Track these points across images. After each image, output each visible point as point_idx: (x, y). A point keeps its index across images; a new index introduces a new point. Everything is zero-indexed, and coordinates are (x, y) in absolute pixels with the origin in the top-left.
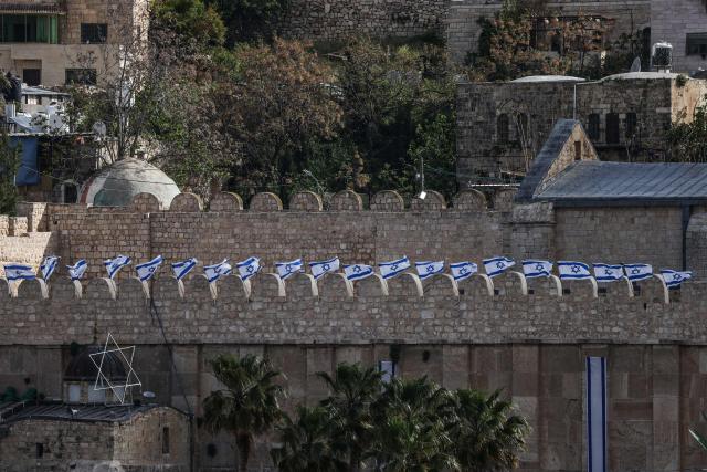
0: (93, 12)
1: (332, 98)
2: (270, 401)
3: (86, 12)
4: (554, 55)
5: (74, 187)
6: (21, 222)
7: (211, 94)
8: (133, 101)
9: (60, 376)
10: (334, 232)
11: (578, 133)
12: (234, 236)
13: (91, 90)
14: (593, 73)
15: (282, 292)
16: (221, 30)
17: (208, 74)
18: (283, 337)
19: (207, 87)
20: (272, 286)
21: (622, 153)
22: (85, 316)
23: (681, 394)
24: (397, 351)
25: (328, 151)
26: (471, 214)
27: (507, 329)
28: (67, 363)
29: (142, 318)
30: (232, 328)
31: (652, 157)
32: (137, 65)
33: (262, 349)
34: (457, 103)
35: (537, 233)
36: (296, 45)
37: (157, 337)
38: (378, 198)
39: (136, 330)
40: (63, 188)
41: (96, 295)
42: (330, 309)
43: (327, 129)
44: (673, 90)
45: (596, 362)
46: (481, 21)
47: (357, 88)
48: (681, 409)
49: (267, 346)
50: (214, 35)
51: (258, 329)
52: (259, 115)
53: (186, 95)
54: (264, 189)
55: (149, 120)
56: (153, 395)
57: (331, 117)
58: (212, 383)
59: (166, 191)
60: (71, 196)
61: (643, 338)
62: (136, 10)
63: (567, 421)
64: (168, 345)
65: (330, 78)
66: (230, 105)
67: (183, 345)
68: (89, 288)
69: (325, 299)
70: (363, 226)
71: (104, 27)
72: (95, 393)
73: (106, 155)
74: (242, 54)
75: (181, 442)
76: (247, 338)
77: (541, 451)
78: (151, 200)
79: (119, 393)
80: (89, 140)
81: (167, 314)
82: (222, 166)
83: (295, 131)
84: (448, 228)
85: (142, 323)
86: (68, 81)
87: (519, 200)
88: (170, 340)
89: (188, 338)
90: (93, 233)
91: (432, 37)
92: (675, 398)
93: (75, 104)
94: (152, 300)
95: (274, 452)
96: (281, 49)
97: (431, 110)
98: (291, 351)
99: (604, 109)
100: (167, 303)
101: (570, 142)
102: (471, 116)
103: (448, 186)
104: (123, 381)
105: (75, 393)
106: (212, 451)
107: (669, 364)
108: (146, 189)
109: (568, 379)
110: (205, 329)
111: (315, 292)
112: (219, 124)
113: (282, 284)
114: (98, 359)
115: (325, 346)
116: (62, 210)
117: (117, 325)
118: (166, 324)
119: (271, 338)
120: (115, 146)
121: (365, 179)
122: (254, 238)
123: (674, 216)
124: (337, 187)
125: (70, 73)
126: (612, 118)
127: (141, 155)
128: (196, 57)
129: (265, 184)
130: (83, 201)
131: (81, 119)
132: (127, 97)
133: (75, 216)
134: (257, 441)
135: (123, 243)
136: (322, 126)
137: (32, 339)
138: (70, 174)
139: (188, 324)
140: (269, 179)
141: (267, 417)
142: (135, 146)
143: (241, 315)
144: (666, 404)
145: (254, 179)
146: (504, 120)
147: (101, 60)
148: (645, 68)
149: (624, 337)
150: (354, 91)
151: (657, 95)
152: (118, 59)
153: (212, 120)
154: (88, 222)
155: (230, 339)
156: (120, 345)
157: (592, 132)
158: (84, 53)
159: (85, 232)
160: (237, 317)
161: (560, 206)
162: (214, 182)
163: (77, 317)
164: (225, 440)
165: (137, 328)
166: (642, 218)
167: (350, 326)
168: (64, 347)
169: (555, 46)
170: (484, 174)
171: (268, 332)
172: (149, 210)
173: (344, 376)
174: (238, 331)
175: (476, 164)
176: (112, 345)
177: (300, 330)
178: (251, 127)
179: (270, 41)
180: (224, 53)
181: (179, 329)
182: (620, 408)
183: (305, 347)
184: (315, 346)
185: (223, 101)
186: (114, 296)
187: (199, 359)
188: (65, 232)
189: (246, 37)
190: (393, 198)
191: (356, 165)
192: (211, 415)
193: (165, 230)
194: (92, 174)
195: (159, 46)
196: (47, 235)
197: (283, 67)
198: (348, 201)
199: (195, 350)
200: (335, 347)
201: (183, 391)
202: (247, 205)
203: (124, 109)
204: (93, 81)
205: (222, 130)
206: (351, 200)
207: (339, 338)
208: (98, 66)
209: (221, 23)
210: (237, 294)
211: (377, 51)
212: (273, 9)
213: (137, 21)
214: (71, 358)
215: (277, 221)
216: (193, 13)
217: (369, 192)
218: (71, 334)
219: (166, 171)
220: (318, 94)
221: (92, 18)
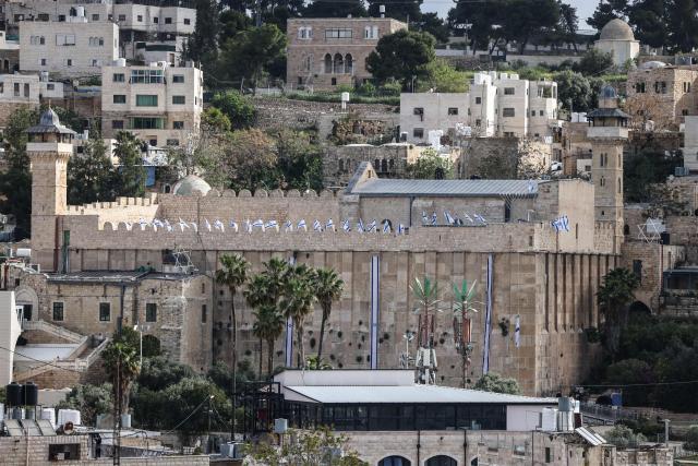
0: (178, 117)
1: (273, 152)
2: (243, 273)
3: (175, 117)
4: (361, 135)
5: (169, 186)
6: (147, 201)
7: (225, 150)
8: (193, 152)
9: (161, 262)
11: (369, 167)
13: (175, 148)
14: (377, 143)
16: (229, 124)
17: (223, 142)
18: (251, 248)
19: (222, 148)
21: (388, 175)
22: (171, 238)
23: (408, 271)
24: (296, 254)
25: (271, 173)
26: (327, 199)
27: (341, 245)
28: (164, 257)
29: (194, 239)
31: (399, 178)
32: (195, 138)
33: (241, 252)
34: (323, 154)
35: (353, 207)
36: (258, 130)
37: (200, 247)
38: (290, 192)
40: (164, 187)
42: (269, 237)
43: (271, 164)
44: (408, 150)
45: (375, 259)
46: (333, 122)
47: (283, 148)
48: (408, 277)
49: (244, 252)
50: (226, 126)
51: (240, 244)
52: (243, 158)
53: (214, 150)
54: (244, 188)
55: (199, 160)
56: (198, 270)
57: (272, 159)
58: (221, 267)
59: (206, 188)
60: (168, 190)
61: (394, 249)
62: (195, 116)
63: (363, 282)
64: (204, 251)
65: (272, 144)
66: (232, 154)
67: (210, 250)
70: (284, 202)
71: (182, 123)
72: (175, 269)
73: (182, 174)
74: (237, 133)
75: (209, 289)
76: (236, 248)
77: (353, 293)
78: (199, 192)
79: (185, 269)
80: (175, 168)
81: (204, 238)
82: (229, 179)
83: (258, 165)
84: (318, 204)
85: (194, 242)
86: (167, 144)
87: (346, 194)
88: (205, 248)
89: (212, 248)
90: (176, 205)
91: (314, 128)
92: (406, 273)
93: (170, 153)
94: (198, 232)
95: (244, 294)
96: (252, 132)
97: (312, 158)
98: (254, 253)
99: (381, 158)
100: (204, 234)
101: (366, 171)
102: (327, 160)
103: (318, 188)
104: (186, 264)
105: (167, 269)
106: (222, 293)
107: (404, 259)
108: (197, 188)
109: (364, 265)
110: (219, 244)
112: (227, 162)
114: (176, 255)
115: (267, 251)
116: (164, 196)
117: (184, 242)
118: (203, 242)
119: (246, 248)
120: (186, 171)
121: (285, 185)
123: (407, 200)
124: (274, 187)
125: (168, 141)
126: (384, 161)
127: (196, 174)
128: (218, 135)
129: (245, 186)
130: (172, 192)
131: (172, 160)
132: (191, 150)
133: (167, 198)
134: (239, 289)
136: (269, 163)
137: (150, 248)
138: (168, 181)
139: (213, 242)
140: (247, 184)
141: (242, 278)
142: (193, 170)
143: (234, 239)
144: (402, 275)
145: (241, 184)
146: (341, 162)
147: (181, 136)
148: (397, 142)
149: (386, 249)
150: (281, 149)
151: (401, 152)
152: (187, 135)
153: (224, 160)
154: (174, 201)
155: (229, 248)
156: (185, 250)
157: (376, 167)
158: (174, 133)
159: (172, 205)
160: (232, 239)
161: (362, 196)
162: (225, 185)
163: (168, 239)
164: (226, 288)
165: (192, 244)
166: (394, 202)
167: (277, 244)
168: (163, 251)
169: (363, 132)
170: (333, 183)
171: (244, 245)
172: (198, 196)
173: (273, 264)
174: (231, 245)
175: (330, 179)
176: (182, 250)
177: (257, 245)
178: (240, 163)
179: (248, 129)
180: (230, 133)
181: (209, 244)
182: (384, 276)
183: (259, 252)
184: (263, 251)
185: (228, 153)
186: (183, 230)
187: (216, 256)
188: (164, 205)
189: (239, 127)
190: (295, 192)
191: (282, 179)
192: (220, 278)
193: (204, 204)
194: (176, 181)
195: (204, 130)
196: (157, 206)
197: (253, 139)
199: (215, 252)
200: (271, 252)
201: (210, 269)
202: (237, 195)
203: (189, 155)
204: (177, 144)
205: (228, 164)
206: (278, 192)
207: (273, 248)
208: (179, 138)
209: (229, 121)
211: (291, 133)
213: (195, 120)
214: (165, 255)
215: (249, 201)
216: (218, 117)
217: (287, 189)
218: (165, 246)
219: (206, 180)
220: (267, 150)
221: (178, 119)
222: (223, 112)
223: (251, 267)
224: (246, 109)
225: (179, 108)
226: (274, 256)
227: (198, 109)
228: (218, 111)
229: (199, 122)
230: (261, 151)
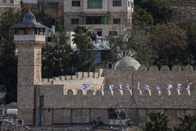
0: (116, 15)
1: (184, 39)
2: (166, 125)
3: (115, 15)
5: (111, 64)
6: (96, 74)
7: (149, 38)
8: (127, 40)
9: (107, 117)
10: (185, 77)
12: (156, 78)
13: (116, 37)
15: (170, 94)
17: (148, 32)
18: (170, 107)
19: (148, 36)
20: (167, 92)
22: (114, 100)
25: (183, 54)
28: (109, 114)
29: (130, 101)
30: (155, 104)
32: (129, 30)
33: (164, 110)
36: (173, 24)
37: (134, 106)
39: (128, 104)
40: (108, 64)
41: (117, 94)
42: (183, 99)
43: (182, 48)
47: (191, 36)
49: (166, 109)
50: (150, 21)
51: (163, 104)
52: (163, 44)
53: (142, 38)
54: (164, 65)
55: (132, 46)
56: (133, 123)
57: (183, 45)
58: (149, 120)
59: (137, 65)
60: (110, 67)
62: (128, 14)
64: (137, 109)
65: (183, 33)
66: (154, 41)
67: (142, 109)
68: (115, 93)
69: (182, 96)
71: (119, 19)
72: (117, 122)
73: (120, 55)
74: (158, 26)
76: (160, 107)
78: (132, 68)
79: (124, 122)
80: (115, 51)
81: (137, 100)
82: (152, 58)
85: (130, 102)
86: (109, 35)
88: (138, 107)
89: (143, 107)
90: (116, 77)
93: (111, 41)
94: (133, 96)
96: (169, 25)
98: (172, 111)
100: (137, 97)
104: (125, 119)
105: (111, 122)
108: (131, 65)
110: (148, 104)
111: (179, 94)
112: (151, 46)
113: (169, 92)
114: (118, 112)
115: (182, 109)
116: (108, 71)
117: (123, 103)
118: (137, 103)
119: (167, 107)
120: (122, 53)
121: (193, 62)
122: (162, 79)
124: (185, 64)
125: (110, 32)
127: (129, 55)
128: (145, 27)
129: (164, 63)
130: (114, 68)
131: (113, 45)
132: (126, 39)
133: (111, 73)
135: (124, 80)
136: (181, 47)
137: (100, 107)
138: (110, 60)
139: (143, 103)
140: (166, 62)
142: (128, 53)
143: (158, 100)
145: (161, 62)
147: (119, 29)
152: (123, 28)
153: (150, 45)
154: (115, 74)
155: (155, 107)
156: (124, 109)
158: (114, 27)
159: (114, 77)
160: (157, 101)
162: (150, 63)
163: (112, 101)
167: (189, 104)
168: (108, 109)
171: (166, 105)
172: (132, 70)
174: (157, 105)
176: (122, 109)
177: (175, 105)
178: (160, 47)
179: (166, 23)
180: (153, 26)
181: (140, 104)
183: (176, 110)
184: (179, 109)
185: (153, 40)
186: (122, 95)
187: (146, 113)
188: (109, 77)
189: (160, 22)
191: (191, 58)
193: (136, 76)
194: (116, 60)
195: (135, 24)
196: (104, 78)
197: (170, 30)
198: (188, 68)
199: (145, 110)
200: (185, 110)
201: (142, 122)
202: (159, 69)
203: (125, 42)
204: (116, 35)
205: (152, 48)
207: (186, 107)
208: (118, 30)
209: (152, 18)
210: (157, 94)
212: (167, 14)
213: (128, 18)
214: (110, 112)
215: (168, 74)
216: (144, 15)
218: (110, 105)
219: (137, 59)
220: (180, 38)
221: (116, 17)
222: (148, 11)
223: (171, 121)
224: (164, 9)
225: (117, 9)
226: (188, 113)
227: (130, 9)
228: (145, 11)
229: (131, 18)
230: (176, 38)
